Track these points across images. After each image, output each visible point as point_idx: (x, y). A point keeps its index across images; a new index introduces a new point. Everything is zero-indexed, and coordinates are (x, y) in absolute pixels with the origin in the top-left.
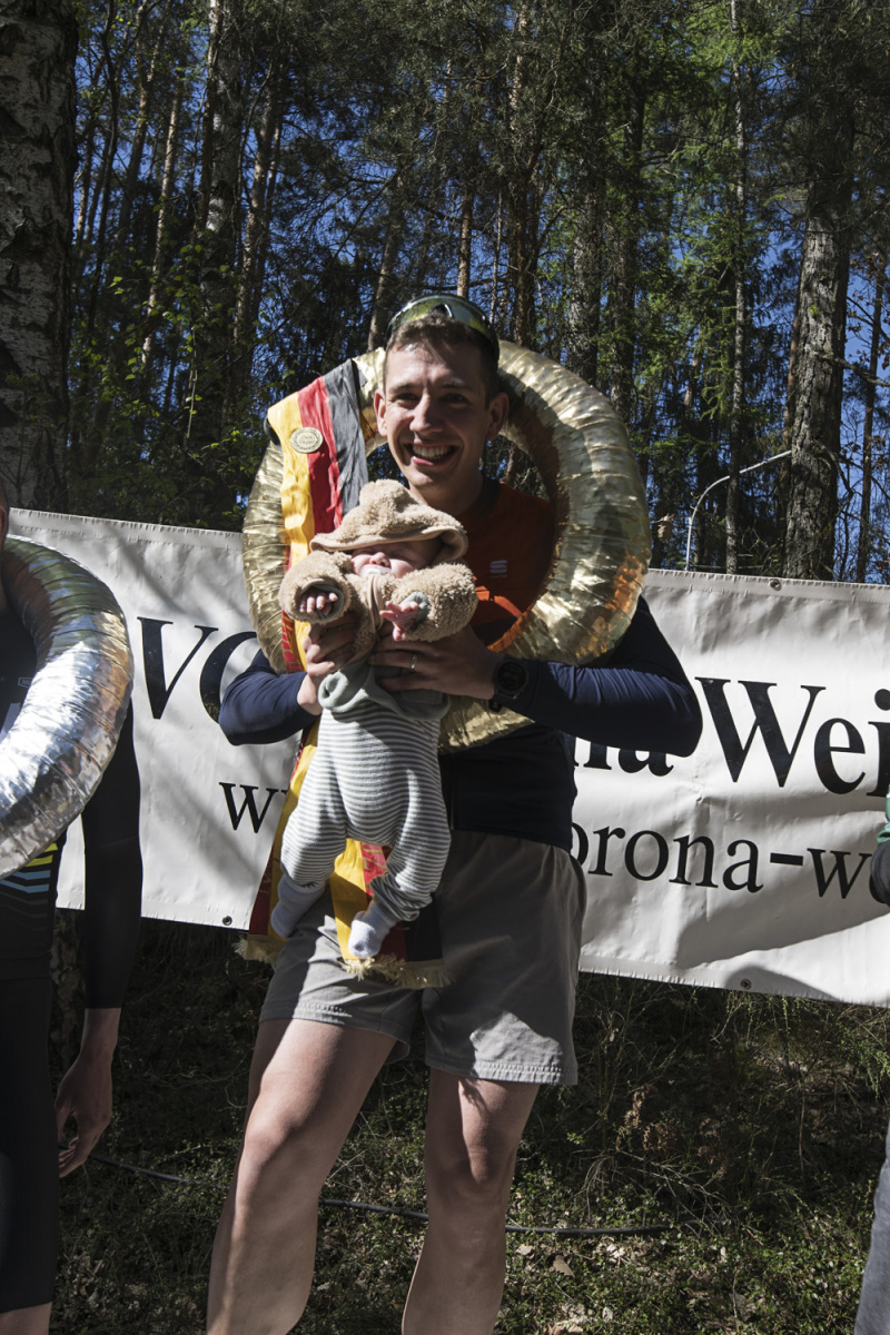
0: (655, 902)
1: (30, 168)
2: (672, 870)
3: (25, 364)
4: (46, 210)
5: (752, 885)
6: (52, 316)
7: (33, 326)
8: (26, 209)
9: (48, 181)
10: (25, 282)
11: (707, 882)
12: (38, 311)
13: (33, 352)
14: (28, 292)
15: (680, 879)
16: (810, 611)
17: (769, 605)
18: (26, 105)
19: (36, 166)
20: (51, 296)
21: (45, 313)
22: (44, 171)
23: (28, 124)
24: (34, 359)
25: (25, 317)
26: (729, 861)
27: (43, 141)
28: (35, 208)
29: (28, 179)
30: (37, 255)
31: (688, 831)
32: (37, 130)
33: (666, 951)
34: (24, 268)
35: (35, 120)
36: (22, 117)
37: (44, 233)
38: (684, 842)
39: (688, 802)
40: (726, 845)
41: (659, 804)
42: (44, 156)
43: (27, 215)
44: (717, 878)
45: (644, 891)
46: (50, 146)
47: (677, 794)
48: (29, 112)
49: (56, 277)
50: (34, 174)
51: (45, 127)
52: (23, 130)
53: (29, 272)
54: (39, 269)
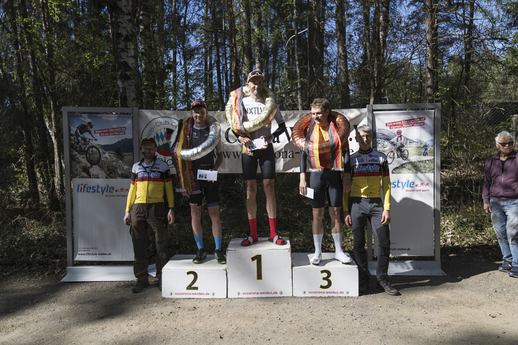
0: (280, 161)
1: (127, 20)
2: (281, 156)
3: (131, 66)
4: (131, 30)
5: (293, 157)
6: (135, 53)
7: (132, 57)
8: (127, 30)
9: (131, 23)
10: (129, 47)
11: (286, 158)
12: (132, 53)
13: (132, 62)
14: (129, 49)
15: (283, 158)
16: (299, 115)
17: (292, 115)
18: (124, 6)
19: (128, 20)
20: (134, 49)
21: (133, 53)
22: (130, 21)
23: (125, 11)
24: (133, 64)
25: (130, 55)
26: (289, 154)
27: (129, 14)
28: (129, 30)
29: (127, 23)
30: (130, 40)
31: (283, 151)
32: (127, 12)
33: (281, 168)
34: (128, 44)
35: (127, 9)
36: (124, 9)
37: (132, 35)
38: (283, 152)
39: (283, 146)
40: (289, 152)
41: (279, 147)
42: (129, 17)
43: (127, 31)
44: (288, 157)
45: (278, 160)
46: (130, 15)
47: (281, 146)
48: (125, 8)
49: (135, 45)
50: (128, 22)
51: (129, 11)
52: (124, 12)
53: (129, 44)
54: (131, 43)
